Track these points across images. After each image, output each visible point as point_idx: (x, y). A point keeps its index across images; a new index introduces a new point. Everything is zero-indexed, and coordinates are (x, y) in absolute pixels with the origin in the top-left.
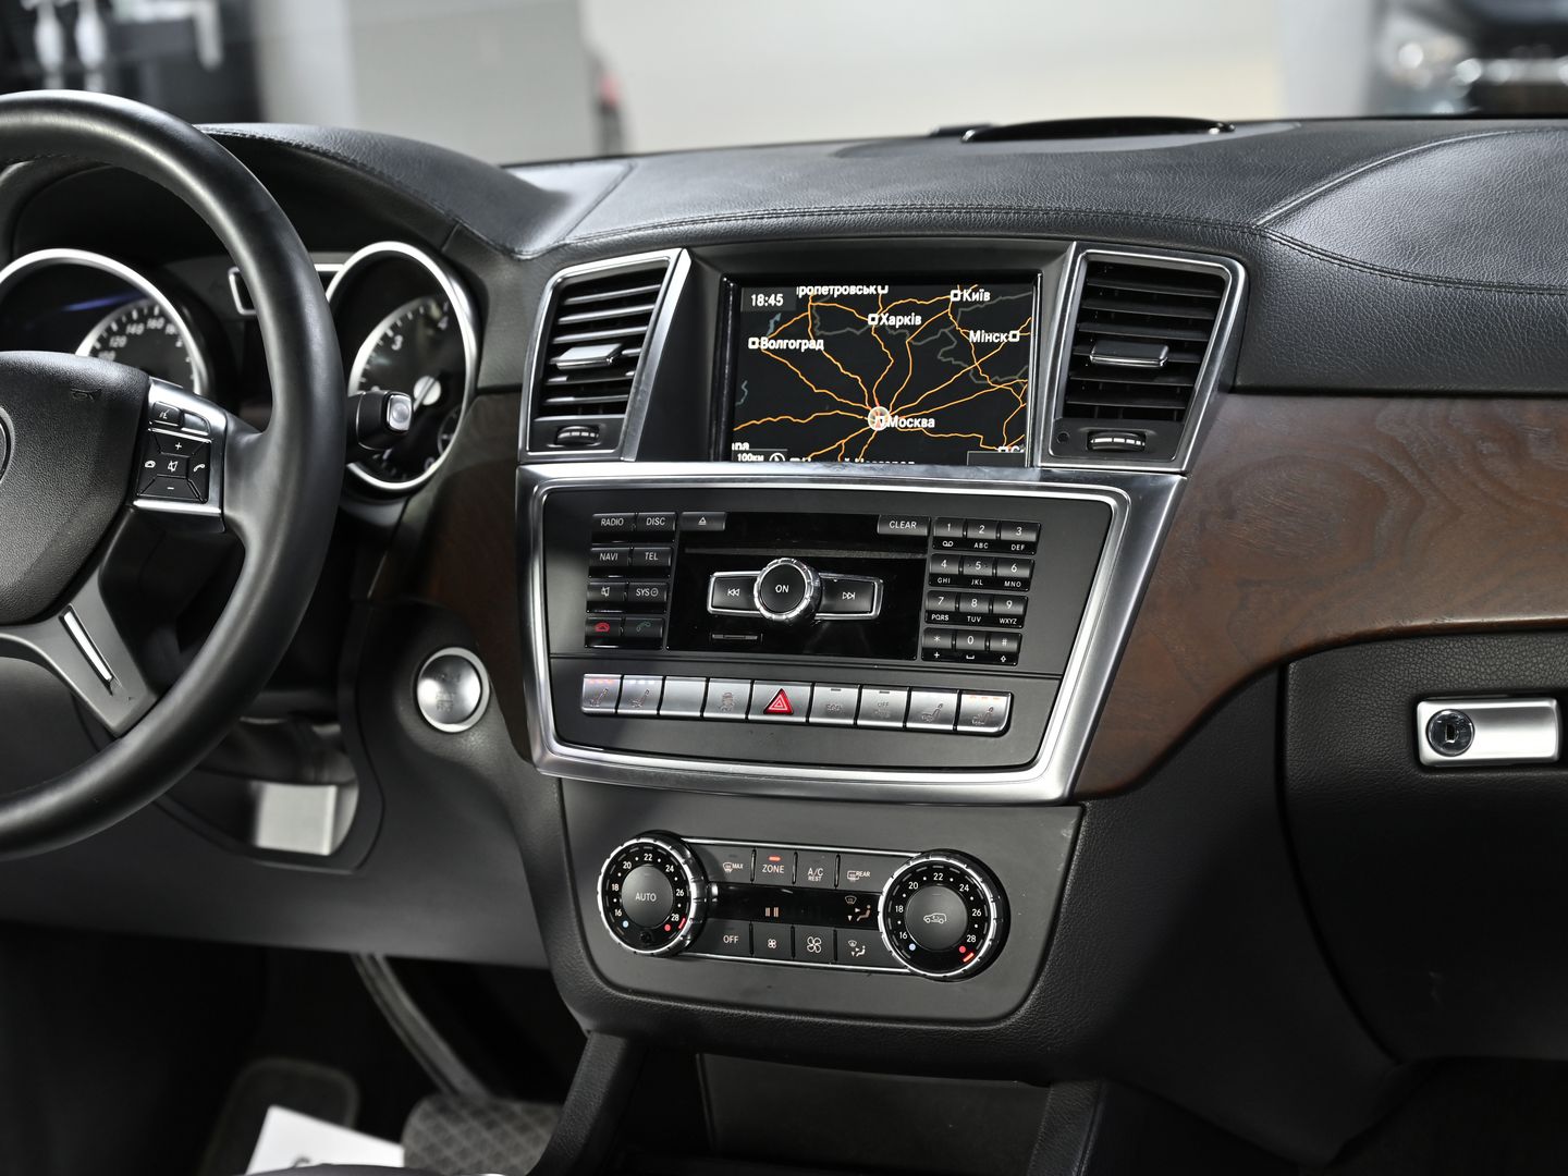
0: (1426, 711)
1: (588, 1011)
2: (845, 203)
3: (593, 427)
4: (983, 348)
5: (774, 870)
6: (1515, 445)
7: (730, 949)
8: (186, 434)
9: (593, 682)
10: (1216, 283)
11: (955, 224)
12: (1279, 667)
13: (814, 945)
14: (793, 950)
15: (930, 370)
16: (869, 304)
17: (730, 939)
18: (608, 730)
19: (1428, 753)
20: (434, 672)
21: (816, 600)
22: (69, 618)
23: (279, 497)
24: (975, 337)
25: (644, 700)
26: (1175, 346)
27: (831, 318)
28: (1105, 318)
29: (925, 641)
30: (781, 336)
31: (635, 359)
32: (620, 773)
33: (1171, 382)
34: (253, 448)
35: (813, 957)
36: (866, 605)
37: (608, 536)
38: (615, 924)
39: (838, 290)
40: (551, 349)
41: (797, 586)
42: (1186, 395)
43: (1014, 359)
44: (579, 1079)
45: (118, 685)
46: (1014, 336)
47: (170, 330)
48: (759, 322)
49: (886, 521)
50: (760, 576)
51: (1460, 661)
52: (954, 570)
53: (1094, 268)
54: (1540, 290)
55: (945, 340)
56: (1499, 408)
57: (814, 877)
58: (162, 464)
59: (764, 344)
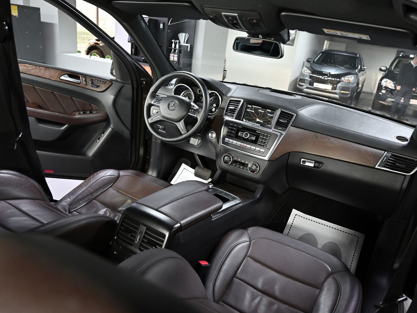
0: (302, 160)
1: (218, 167)
2: (259, 99)
3: (231, 115)
4: (269, 116)
5: (239, 160)
6: (317, 137)
7: (234, 166)
8: (194, 108)
9: (226, 139)
10: (293, 115)
11: (269, 104)
12: (290, 153)
13: (241, 167)
14: (239, 167)
15: (263, 117)
16: (259, 109)
17: (234, 165)
18: (227, 144)
19: (301, 163)
20: (211, 133)
21: (249, 137)
22: (180, 123)
23: (202, 116)
24: (269, 114)
25: (231, 142)
26: (287, 121)
27: (255, 109)
28: (281, 116)
29: (258, 143)
30: (250, 110)
31: (236, 109)
32: (227, 148)
33: (286, 124)
34: (201, 111)
35: (241, 168)
36: (254, 138)
37: (231, 126)
38: (223, 161)
39: (256, 107)
40: (228, 106)
41: (248, 135)
42: (287, 126)
43: (272, 118)
44: (216, 173)
45: (184, 130)
46: (272, 115)
47: (191, 93)
48: (248, 108)
49: (257, 131)
50: (245, 133)
51: (307, 156)
52: (262, 137)
53: (281, 111)
54: (323, 123)
55: (265, 114)
56: (316, 133)
57: (243, 161)
58: (191, 110)
59: (248, 110)
